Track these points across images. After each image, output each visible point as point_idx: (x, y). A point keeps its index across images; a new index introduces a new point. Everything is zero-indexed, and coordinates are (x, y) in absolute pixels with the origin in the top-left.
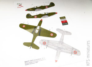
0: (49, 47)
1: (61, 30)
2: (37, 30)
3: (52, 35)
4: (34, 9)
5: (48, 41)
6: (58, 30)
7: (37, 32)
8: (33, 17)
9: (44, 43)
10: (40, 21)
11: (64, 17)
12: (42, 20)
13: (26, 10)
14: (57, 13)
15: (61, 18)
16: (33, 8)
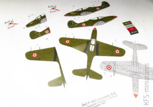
0: (118, 73)
1: (130, 43)
2: (91, 46)
3: (117, 52)
4: (78, 13)
5: (114, 63)
6: (125, 42)
7: (93, 50)
8: (80, 25)
9: (109, 68)
10: (93, 31)
11: (130, 23)
12: (95, 29)
13: (65, 15)
14: (116, 17)
15: (125, 24)
16: (76, 12)
